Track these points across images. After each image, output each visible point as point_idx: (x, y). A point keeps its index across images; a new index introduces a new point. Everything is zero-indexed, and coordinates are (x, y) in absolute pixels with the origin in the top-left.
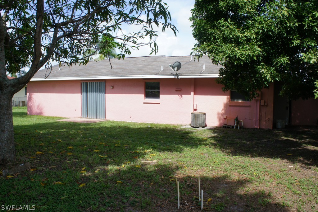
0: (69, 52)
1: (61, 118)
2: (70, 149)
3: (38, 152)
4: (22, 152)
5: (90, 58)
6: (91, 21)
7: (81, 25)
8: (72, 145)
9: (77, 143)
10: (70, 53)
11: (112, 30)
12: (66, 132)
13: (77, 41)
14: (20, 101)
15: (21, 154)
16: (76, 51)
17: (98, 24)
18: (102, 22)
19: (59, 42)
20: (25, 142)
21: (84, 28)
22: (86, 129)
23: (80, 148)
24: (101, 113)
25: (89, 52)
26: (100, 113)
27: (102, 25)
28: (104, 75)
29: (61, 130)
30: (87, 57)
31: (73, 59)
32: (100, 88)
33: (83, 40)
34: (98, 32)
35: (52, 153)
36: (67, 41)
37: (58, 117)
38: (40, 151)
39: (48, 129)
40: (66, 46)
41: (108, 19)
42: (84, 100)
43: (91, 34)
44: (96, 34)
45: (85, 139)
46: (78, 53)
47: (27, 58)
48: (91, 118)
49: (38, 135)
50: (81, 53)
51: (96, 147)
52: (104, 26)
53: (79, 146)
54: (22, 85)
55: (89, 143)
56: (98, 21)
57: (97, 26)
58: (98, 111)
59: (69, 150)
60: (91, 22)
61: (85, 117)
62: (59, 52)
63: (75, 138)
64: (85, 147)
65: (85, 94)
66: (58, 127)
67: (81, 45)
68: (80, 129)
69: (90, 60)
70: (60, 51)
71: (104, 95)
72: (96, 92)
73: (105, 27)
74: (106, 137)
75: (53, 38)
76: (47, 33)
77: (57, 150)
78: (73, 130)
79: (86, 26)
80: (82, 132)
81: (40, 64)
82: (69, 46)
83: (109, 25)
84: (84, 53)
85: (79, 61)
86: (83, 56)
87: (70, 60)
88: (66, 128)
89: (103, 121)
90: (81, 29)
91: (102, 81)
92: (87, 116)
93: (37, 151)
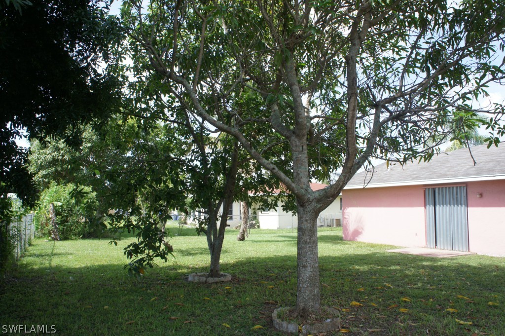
0: (401, 142)
1: (392, 247)
2: (405, 302)
3: (354, 303)
4: (331, 299)
5: (436, 149)
6: (434, 89)
7: (417, 98)
8: (409, 296)
9: (417, 291)
10: (403, 143)
11: (471, 98)
12: (400, 271)
13: (412, 124)
14: (333, 220)
15: (330, 303)
16: (412, 140)
17: (446, 91)
18: (452, 87)
19: (384, 128)
20: (336, 283)
21: (422, 102)
22: (433, 268)
23: (422, 301)
24: (460, 241)
25: (434, 140)
26: (458, 240)
27: (452, 93)
28: (464, 175)
29: (392, 268)
30: (430, 148)
31: (409, 152)
32: (457, 198)
33: (422, 121)
34: (447, 104)
35: (375, 305)
36: (397, 126)
37: (388, 246)
38: (357, 301)
39: (371, 264)
40: (395, 134)
41: (463, 81)
42: (430, 218)
43: (434, 111)
44: (444, 109)
45: (431, 286)
46: (415, 144)
47: (339, 157)
48: (442, 248)
49: (356, 274)
50: (421, 143)
51: (450, 303)
52: (457, 93)
53: (421, 298)
54: (331, 199)
55: (438, 293)
56: (445, 88)
57: (443, 96)
58: (456, 237)
59: (403, 304)
60: (434, 91)
61: (432, 247)
62: (386, 144)
63: (414, 283)
64: (431, 300)
65: (432, 207)
66: (388, 262)
67: (418, 130)
68: (424, 267)
69: (435, 152)
70: (388, 143)
71: (465, 209)
72: (450, 205)
73: (459, 95)
74: (470, 286)
75: (374, 123)
76: (367, 117)
77: (383, 301)
78: (411, 269)
79: (425, 98)
80: (427, 273)
81: (356, 166)
82: (400, 134)
83: (466, 90)
84: (424, 143)
85: (417, 155)
86: (424, 147)
87: (403, 156)
88: (400, 263)
89: (465, 255)
90: (417, 103)
91: (460, 185)
92: (436, 246)
93: (352, 301)
